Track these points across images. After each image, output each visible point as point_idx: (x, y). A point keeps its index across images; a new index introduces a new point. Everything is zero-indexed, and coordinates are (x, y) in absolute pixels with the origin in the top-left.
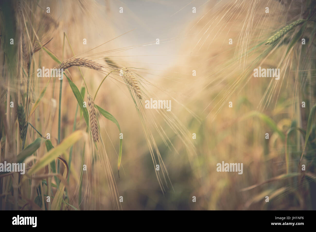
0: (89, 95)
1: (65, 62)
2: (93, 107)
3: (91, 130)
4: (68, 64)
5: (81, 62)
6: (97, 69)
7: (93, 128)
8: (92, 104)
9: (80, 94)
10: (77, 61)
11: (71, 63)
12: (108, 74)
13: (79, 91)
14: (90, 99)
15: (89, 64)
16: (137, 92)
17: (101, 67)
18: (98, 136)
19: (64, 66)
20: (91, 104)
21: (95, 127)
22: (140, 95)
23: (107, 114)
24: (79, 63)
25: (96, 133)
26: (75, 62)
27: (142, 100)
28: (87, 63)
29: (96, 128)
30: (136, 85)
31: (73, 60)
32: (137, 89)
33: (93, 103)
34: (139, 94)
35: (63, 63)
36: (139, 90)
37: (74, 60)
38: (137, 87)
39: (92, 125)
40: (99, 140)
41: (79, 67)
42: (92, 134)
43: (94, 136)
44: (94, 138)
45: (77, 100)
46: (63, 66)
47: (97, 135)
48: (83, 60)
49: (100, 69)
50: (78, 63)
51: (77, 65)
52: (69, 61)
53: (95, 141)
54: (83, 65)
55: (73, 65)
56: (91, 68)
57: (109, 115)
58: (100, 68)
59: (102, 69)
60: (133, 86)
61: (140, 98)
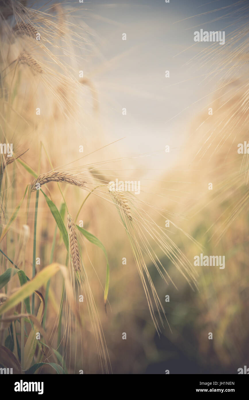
0: (69, 215)
1: (42, 176)
2: (73, 229)
3: (71, 257)
4: (45, 179)
5: (61, 177)
6: (79, 185)
7: (74, 255)
8: (73, 227)
9: (59, 214)
10: (56, 175)
11: (48, 178)
12: (92, 191)
13: (58, 211)
14: (70, 221)
15: (69, 179)
16: (127, 213)
17: (84, 182)
18: (80, 264)
19: (41, 181)
20: (71, 226)
21: (76, 253)
22: (130, 216)
23: (91, 237)
24: (58, 177)
25: (78, 261)
26: (53, 176)
27: (132, 222)
28: (68, 178)
29: (78, 255)
30: (126, 204)
31: (50, 174)
32: (127, 209)
33: (74, 225)
34: (130, 214)
35: (40, 178)
36: (129, 210)
37: (52, 174)
38: (128, 206)
39: (73, 251)
40: (80, 269)
41: (58, 182)
42: (72, 262)
43: (75, 264)
44: (75, 266)
45: (56, 221)
46: (39, 181)
47: (78, 264)
48: (62, 174)
49: (82, 185)
50: (56, 178)
51: (55, 180)
52: (46, 176)
53: (76, 270)
54: (62, 180)
55: (51, 180)
56: (71, 184)
57: (93, 238)
58: (82, 183)
59: (85, 185)
60: (122, 205)
61: (130, 220)
